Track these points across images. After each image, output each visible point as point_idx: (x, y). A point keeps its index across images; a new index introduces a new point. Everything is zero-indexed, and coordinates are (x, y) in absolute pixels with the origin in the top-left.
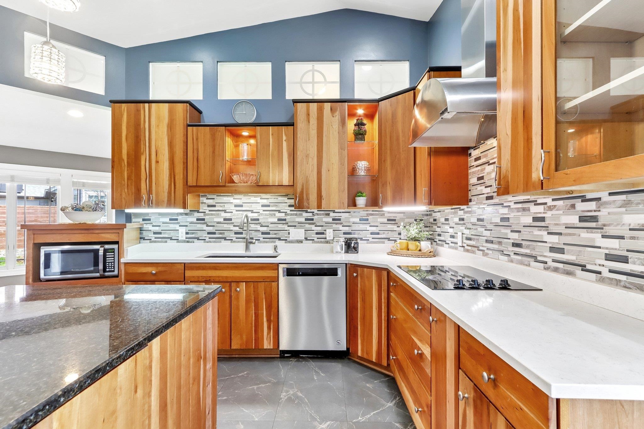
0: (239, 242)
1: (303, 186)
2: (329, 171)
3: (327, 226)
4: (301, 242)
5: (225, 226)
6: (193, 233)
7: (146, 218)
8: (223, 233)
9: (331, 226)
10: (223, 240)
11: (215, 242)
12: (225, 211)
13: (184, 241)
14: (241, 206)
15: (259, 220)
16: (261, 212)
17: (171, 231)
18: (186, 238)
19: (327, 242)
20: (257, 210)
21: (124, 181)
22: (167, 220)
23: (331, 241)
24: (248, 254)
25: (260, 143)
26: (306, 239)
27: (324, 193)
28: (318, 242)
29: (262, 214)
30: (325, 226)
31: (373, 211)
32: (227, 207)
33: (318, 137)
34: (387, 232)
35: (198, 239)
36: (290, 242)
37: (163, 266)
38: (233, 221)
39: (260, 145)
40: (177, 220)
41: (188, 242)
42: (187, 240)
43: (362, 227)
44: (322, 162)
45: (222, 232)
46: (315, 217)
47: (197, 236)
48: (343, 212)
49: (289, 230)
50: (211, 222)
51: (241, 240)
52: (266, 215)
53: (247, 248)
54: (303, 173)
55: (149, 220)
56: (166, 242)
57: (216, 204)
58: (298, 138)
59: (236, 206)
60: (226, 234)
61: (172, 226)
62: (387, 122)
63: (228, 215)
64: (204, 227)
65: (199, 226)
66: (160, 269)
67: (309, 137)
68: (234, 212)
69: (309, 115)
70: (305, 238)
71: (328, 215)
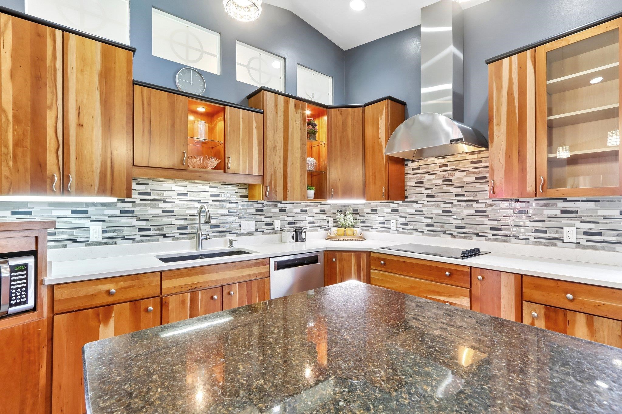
0: (183, 238)
1: (271, 177)
2: (293, 164)
3: (275, 217)
4: (251, 234)
5: (165, 219)
6: (114, 231)
7: (20, 210)
8: (162, 229)
9: (278, 217)
10: (161, 238)
11: (149, 241)
12: (165, 201)
13: (100, 244)
14: (186, 195)
16: (210, 202)
17: (74, 230)
18: (103, 238)
19: (275, 233)
20: (205, 200)
22: (68, 213)
23: (278, 232)
24: (200, 252)
26: (257, 231)
27: (289, 185)
28: (267, 233)
29: (211, 205)
30: (273, 217)
31: (310, 203)
32: (167, 196)
33: (284, 130)
35: (123, 238)
36: (242, 235)
38: (175, 213)
39: (230, 127)
40: (86, 212)
41: (106, 244)
42: (105, 241)
43: (303, 217)
44: (287, 155)
45: (159, 227)
46: (265, 208)
47: (121, 234)
48: (288, 204)
49: (240, 222)
50: (144, 215)
51: (186, 236)
52: (216, 206)
53: (198, 247)
54: (272, 164)
55: (28, 213)
56: (65, 246)
57: (152, 192)
58: (267, 128)
59: (179, 195)
60: (166, 230)
61: (76, 222)
62: (337, 127)
63: (168, 206)
64: (134, 222)
65: (125, 221)
66: (122, 284)
67: (277, 129)
68: (177, 202)
69: (277, 106)
70: (256, 230)
71: (276, 206)
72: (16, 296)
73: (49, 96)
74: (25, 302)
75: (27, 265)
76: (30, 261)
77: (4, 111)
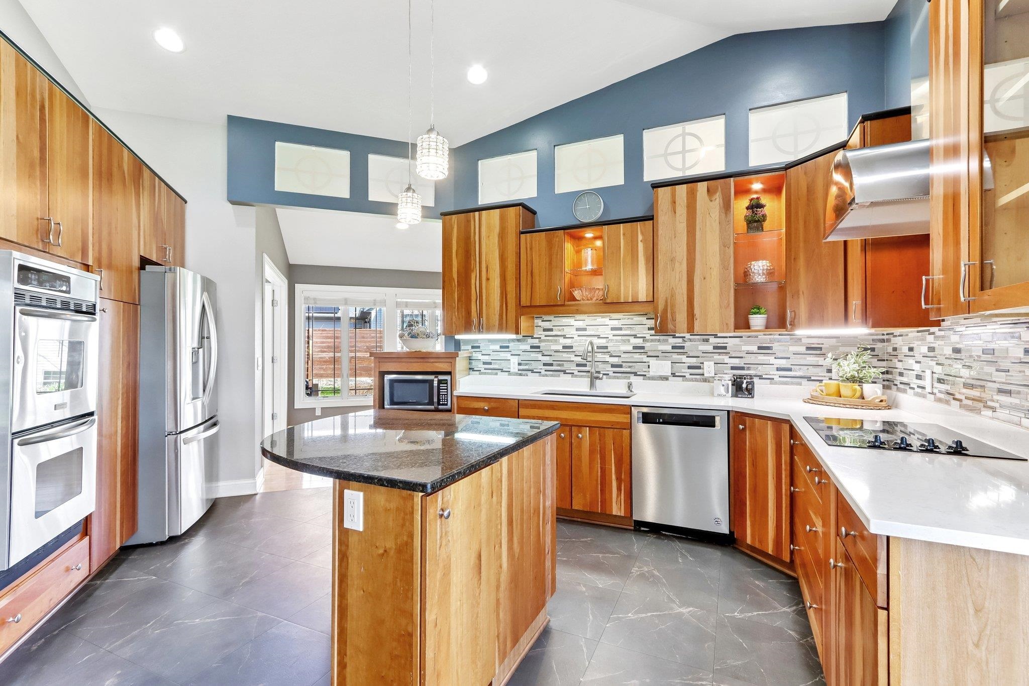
0: (581, 376)
1: (666, 302)
2: (704, 278)
3: (704, 357)
4: (666, 378)
5: (565, 355)
6: (526, 364)
7: (475, 345)
8: (562, 365)
9: (710, 357)
10: (562, 374)
11: (552, 376)
12: (565, 337)
13: (516, 374)
14: (585, 329)
15: (607, 348)
16: (611, 337)
17: (501, 361)
18: (519, 370)
19: (705, 380)
20: (604, 334)
21: (455, 303)
22: (497, 347)
23: (711, 379)
24: (593, 392)
25: (608, 248)
26: (674, 375)
27: (697, 311)
28: (692, 380)
29: (612, 340)
30: (702, 357)
31: (779, 335)
32: (567, 331)
33: (688, 232)
34: (807, 367)
35: (532, 371)
36: (653, 378)
37: (495, 402)
38: (574, 349)
39: (608, 249)
40: (508, 347)
41: (521, 375)
42: (520, 372)
43: (762, 359)
44: (694, 267)
45: (561, 362)
46: (687, 344)
47: (531, 368)
48: (730, 337)
49: (649, 362)
50: (548, 350)
51: (585, 374)
52: (617, 341)
53: (592, 385)
54: (667, 284)
55: (479, 347)
56: (496, 374)
57: (553, 328)
58: (659, 237)
59: (578, 330)
60: (566, 366)
61: (503, 355)
62: (799, 199)
63: (568, 342)
64: (540, 357)
65: (534, 356)
66: (493, 405)
67: (675, 234)
68: (576, 337)
69: (675, 203)
70: (672, 374)
71: (707, 340)
72: (442, 399)
73: (472, 262)
74: (447, 405)
75: (447, 380)
76: (448, 377)
77: (454, 279)
